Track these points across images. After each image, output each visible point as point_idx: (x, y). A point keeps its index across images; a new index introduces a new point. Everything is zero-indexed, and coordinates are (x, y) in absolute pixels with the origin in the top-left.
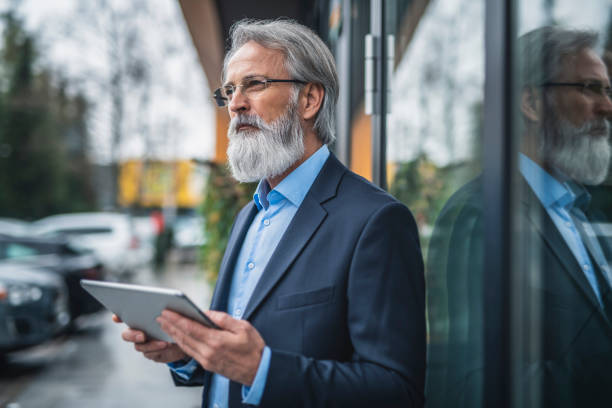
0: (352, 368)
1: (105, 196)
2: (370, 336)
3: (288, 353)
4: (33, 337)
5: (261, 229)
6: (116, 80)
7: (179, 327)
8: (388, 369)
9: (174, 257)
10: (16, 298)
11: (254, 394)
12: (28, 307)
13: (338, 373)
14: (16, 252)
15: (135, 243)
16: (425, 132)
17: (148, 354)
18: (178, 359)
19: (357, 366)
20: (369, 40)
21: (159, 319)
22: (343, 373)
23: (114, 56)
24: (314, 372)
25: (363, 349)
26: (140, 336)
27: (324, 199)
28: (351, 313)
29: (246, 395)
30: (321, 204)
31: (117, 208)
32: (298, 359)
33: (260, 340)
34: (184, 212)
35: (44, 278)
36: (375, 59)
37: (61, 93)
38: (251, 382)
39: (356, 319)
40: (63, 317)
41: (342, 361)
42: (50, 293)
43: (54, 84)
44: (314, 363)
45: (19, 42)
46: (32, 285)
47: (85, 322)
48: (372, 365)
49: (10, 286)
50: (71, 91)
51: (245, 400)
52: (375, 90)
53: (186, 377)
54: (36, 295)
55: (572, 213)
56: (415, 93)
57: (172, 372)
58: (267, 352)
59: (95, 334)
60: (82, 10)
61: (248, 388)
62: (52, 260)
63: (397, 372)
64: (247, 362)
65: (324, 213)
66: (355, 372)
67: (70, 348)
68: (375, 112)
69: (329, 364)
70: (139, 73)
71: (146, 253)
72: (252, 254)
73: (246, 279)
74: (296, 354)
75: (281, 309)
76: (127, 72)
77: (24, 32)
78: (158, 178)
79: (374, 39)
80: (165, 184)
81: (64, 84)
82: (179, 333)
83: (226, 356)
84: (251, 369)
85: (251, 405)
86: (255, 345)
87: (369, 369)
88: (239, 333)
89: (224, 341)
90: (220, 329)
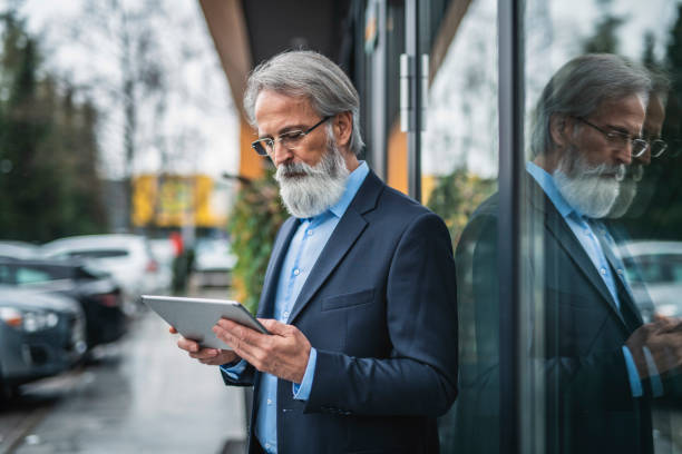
1: (117, 216)
3: (332, 353)
4: (49, 367)
5: (305, 238)
6: (128, 87)
7: (235, 334)
8: (422, 363)
9: (196, 281)
10: (31, 325)
11: (303, 391)
12: (44, 334)
13: (377, 368)
14: (25, 276)
15: (153, 267)
16: (468, 142)
18: (228, 361)
19: (395, 363)
20: (404, 59)
21: (215, 328)
22: (383, 369)
23: (125, 61)
24: (356, 368)
25: (401, 346)
26: (194, 346)
27: (363, 211)
28: (389, 313)
29: (296, 391)
30: (363, 215)
31: (131, 229)
32: (342, 357)
33: (306, 342)
34: (204, 232)
35: (60, 304)
36: (409, 78)
37: (68, 102)
38: (301, 380)
39: (393, 319)
40: (80, 346)
41: (382, 358)
42: (67, 319)
43: (60, 91)
44: (356, 361)
45: (21, 44)
46: (49, 311)
47: (101, 352)
48: (410, 362)
49: (25, 312)
50: (79, 99)
51: (295, 397)
52: (410, 108)
53: (235, 377)
54: (52, 321)
57: (223, 373)
58: (314, 352)
59: (113, 364)
60: (90, 9)
61: (298, 385)
62: (66, 285)
63: (435, 368)
64: (296, 362)
65: (365, 223)
66: (393, 367)
67: (88, 378)
68: (410, 129)
69: (369, 361)
70: (154, 79)
71: (165, 277)
72: (297, 261)
73: (291, 285)
74: (338, 354)
75: (326, 310)
76: (141, 79)
77: (26, 35)
78: (175, 196)
79: (409, 59)
80: (184, 202)
81: (70, 92)
82: (235, 339)
83: (277, 358)
84: (300, 368)
85: (302, 401)
86: (303, 346)
87: (406, 365)
88: (288, 336)
89: (276, 343)
90: (271, 334)
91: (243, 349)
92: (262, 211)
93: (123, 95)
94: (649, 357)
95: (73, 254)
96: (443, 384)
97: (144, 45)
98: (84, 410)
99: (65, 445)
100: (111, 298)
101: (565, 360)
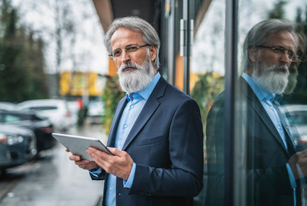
0: (171, 171)
1: (53, 90)
2: (179, 157)
3: (144, 165)
4: (19, 161)
5: (130, 109)
6: (58, 32)
7: (96, 155)
8: (187, 172)
9: (88, 121)
10: (11, 142)
11: (128, 184)
12: (17, 146)
13: (165, 174)
14: (9, 119)
15: (68, 114)
17: (80, 166)
18: (93, 168)
19: (173, 171)
20: (182, 21)
21: (87, 150)
22: (167, 174)
23: (57, 19)
24: (155, 174)
25: (176, 163)
26: (78, 158)
27: (158, 97)
28: (170, 148)
29: (125, 184)
30: (157, 99)
31: (59, 96)
33: (131, 160)
34: (93, 98)
35: (24, 132)
36: (184, 30)
37: (31, 38)
38: (128, 178)
39: (172, 150)
40: (34, 151)
41: (167, 169)
42: (28, 139)
43: (27, 33)
44: (155, 170)
45: (9, 11)
46: (19, 135)
47: (44, 154)
48: (180, 171)
49: (8, 135)
50: (36, 37)
51: (125, 186)
52: (184, 45)
53: (97, 176)
54: (21, 140)
55: (273, 103)
56: (208, 38)
58: (134, 165)
59: (49, 159)
61: (126, 181)
62: (28, 123)
63: (191, 173)
64: (125, 170)
65: (159, 103)
66: (172, 173)
67: (37, 166)
68: (184, 55)
69: (161, 170)
70: (70, 28)
71: (74, 119)
72: (126, 121)
73: (123, 132)
74: (146, 166)
75: (140, 146)
76: (64, 28)
77: (11, 7)
78: (80, 81)
79: (184, 21)
80: (83, 84)
81: (32, 33)
82: (96, 157)
83: (116, 167)
84: (128, 172)
85: (127, 188)
86: (129, 162)
87: (179, 172)
88: (122, 157)
89: (116, 160)
90: (114, 155)
91: (100, 162)
92: (116, 91)
93: (56, 35)
94: (299, 169)
95: (32, 108)
96: (196, 182)
97: (66, 12)
98: (35, 181)
99: (25, 198)
100: (48, 129)
101: (258, 170)
